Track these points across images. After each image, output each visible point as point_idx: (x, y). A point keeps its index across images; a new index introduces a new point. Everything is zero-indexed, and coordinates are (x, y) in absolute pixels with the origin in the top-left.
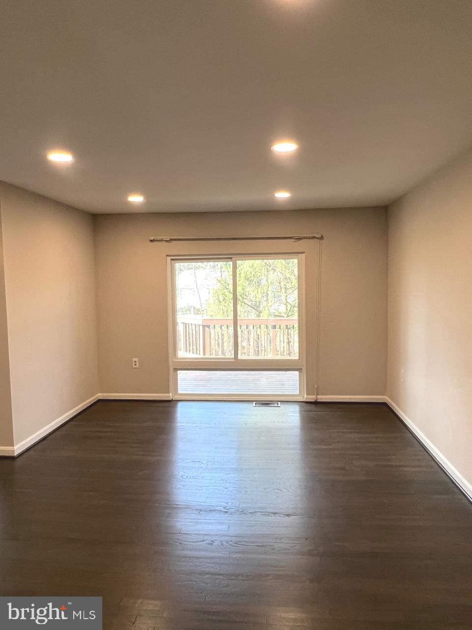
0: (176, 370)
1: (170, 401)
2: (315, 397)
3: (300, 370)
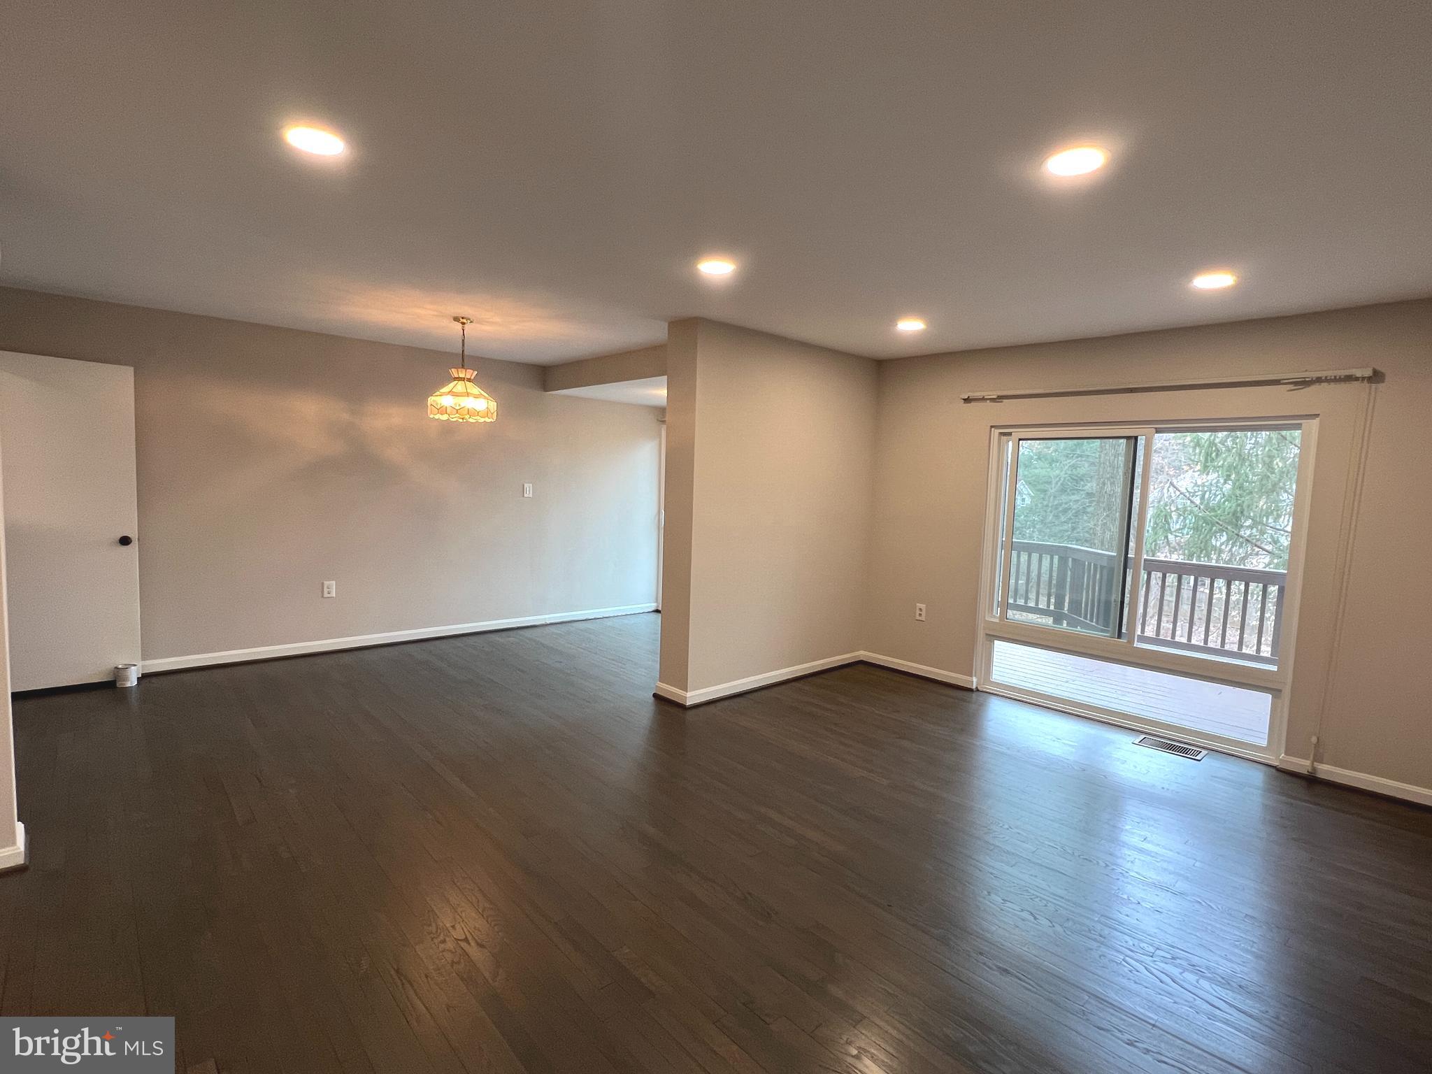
0: (992, 637)
1: (971, 690)
2: (1307, 763)
3: (1276, 692)
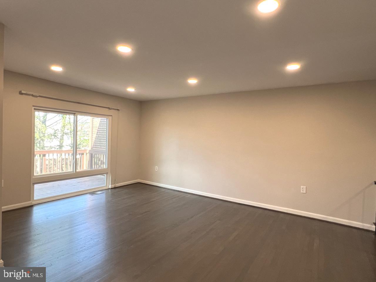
0: (34, 184)
3: (107, 173)
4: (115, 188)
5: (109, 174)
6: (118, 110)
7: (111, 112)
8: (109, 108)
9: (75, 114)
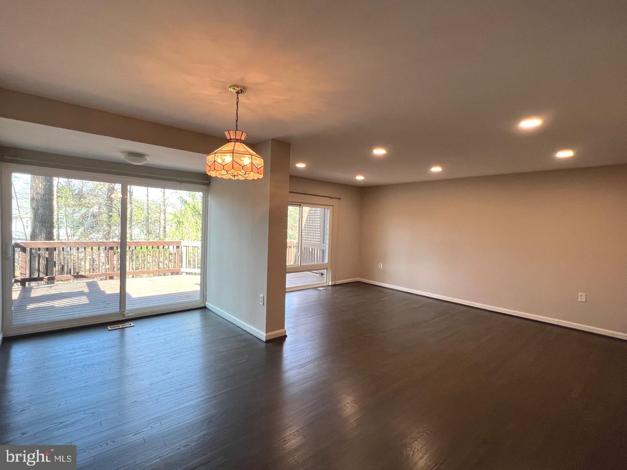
4: (335, 285)
5: (329, 269)
6: (339, 199)
7: (334, 202)
8: (331, 197)
9: (300, 205)
